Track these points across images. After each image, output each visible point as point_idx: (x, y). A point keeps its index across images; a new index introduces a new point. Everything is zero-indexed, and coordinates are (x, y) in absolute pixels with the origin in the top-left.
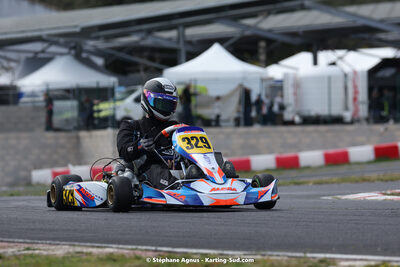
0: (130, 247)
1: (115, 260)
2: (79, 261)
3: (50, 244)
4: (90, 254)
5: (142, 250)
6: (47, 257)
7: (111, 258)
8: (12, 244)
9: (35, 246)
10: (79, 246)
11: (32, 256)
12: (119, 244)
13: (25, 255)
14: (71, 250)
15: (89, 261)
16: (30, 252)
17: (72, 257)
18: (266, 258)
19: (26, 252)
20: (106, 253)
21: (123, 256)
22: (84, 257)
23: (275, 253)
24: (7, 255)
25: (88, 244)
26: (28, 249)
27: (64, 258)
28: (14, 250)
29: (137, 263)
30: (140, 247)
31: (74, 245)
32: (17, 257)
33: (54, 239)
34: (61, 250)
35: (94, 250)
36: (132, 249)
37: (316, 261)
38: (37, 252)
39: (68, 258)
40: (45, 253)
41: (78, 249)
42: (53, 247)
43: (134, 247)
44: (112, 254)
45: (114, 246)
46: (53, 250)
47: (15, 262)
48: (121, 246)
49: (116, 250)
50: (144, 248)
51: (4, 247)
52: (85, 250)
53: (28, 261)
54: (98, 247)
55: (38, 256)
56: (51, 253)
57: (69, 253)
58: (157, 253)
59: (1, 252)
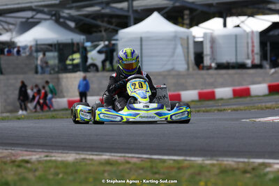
0: (119, 155)
1: (111, 164)
2: (86, 165)
3: (62, 153)
4: (92, 160)
5: (128, 157)
6: (62, 162)
7: (108, 163)
8: (34, 153)
9: (53, 155)
10: (82, 154)
11: (50, 161)
12: (111, 152)
13: (46, 161)
14: (78, 157)
15: (92, 164)
16: (48, 158)
17: (80, 162)
18: (219, 162)
19: (46, 158)
20: (105, 159)
21: (116, 161)
22: (89, 162)
23: (225, 159)
24: (32, 161)
25: (89, 153)
26: (47, 156)
27: (74, 163)
28: (38, 156)
29: (128, 166)
30: (127, 155)
31: (79, 154)
32: (39, 162)
33: (63, 149)
34: (71, 157)
35: (94, 157)
36: (121, 156)
37: (256, 165)
38: (54, 158)
39: (77, 162)
40: (59, 159)
41: (83, 156)
42: (65, 155)
43: (123, 155)
44: (109, 159)
45: (108, 154)
46: (65, 157)
47: (40, 165)
48: (113, 154)
49: (110, 157)
50: (130, 155)
51: (29, 155)
52: (88, 157)
53: (50, 164)
54: (97, 155)
55: (56, 161)
56: (63, 159)
57: (76, 159)
58: (140, 159)
59: (27, 158)
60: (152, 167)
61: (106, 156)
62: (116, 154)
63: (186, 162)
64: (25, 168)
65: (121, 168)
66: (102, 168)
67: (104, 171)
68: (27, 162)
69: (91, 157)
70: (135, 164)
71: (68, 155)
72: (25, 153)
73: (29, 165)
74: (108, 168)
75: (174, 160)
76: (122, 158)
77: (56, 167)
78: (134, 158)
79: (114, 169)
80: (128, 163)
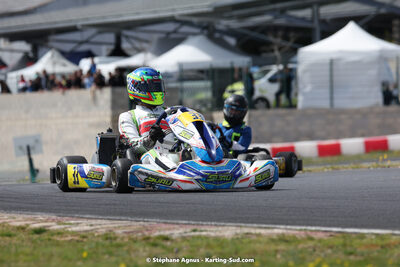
0: (298, 228)
1: (287, 241)
2: (250, 242)
3: (216, 225)
4: (259, 235)
5: (311, 231)
6: (217, 239)
7: (283, 239)
8: (176, 226)
9: (203, 228)
10: (246, 227)
11: (199, 237)
12: (287, 224)
13: (193, 237)
14: (238, 231)
15: (260, 242)
16: (197, 233)
17: (242, 238)
19: (193, 234)
20: (278, 235)
21: (294, 237)
22: (254, 238)
24: (174, 237)
25: (255, 225)
26: (195, 231)
27: (233, 239)
28: (181, 230)
30: (309, 228)
31: (240, 226)
32: (184, 239)
33: (219, 220)
34: (228, 231)
35: (263, 231)
36: (301, 230)
38: (204, 233)
39: (238, 239)
40: (212, 234)
41: (246, 230)
42: (220, 228)
43: (304, 228)
44: (283, 234)
45: (282, 227)
46: (220, 232)
47: (184, 244)
48: (289, 227)
49: (285, 231)
50: (314, 228)
51: (169, 229)
52: (253, 231)
53: (199, 242)
54: (265, 228)
55: (207, 238)
56: (218, 234)
57: (237, 234)
58: (328, 234)
59: (167, 233)
60: (344, 245)
61: (279, 230)
62: (294, 227)
63: (394, 237)
64: (164, 247)
65: (301, 246)
66: (273, 247)
67: (277, 251)
68: (166, 239)
69: (258, 231)
70: (320, 241)
71: (226, 228)
72: (164, 226)
73: (169, 243)
74: (282, 247)
75: (377, 235)
76: (303, 232)
77: (208, 246)
78: (319, 232)
79: (291, 248)
80: (311, 239)
